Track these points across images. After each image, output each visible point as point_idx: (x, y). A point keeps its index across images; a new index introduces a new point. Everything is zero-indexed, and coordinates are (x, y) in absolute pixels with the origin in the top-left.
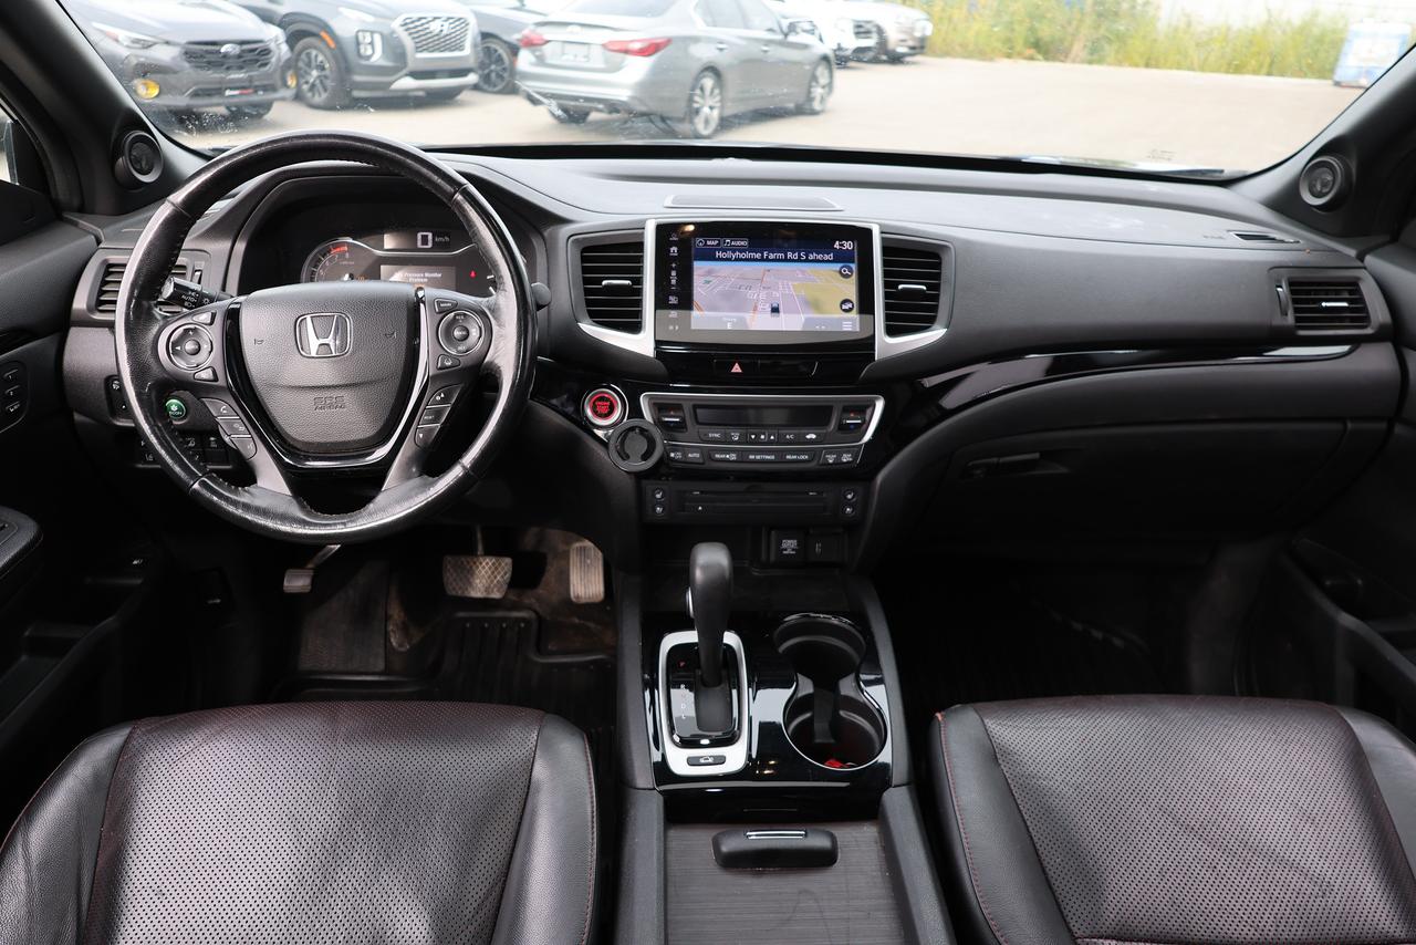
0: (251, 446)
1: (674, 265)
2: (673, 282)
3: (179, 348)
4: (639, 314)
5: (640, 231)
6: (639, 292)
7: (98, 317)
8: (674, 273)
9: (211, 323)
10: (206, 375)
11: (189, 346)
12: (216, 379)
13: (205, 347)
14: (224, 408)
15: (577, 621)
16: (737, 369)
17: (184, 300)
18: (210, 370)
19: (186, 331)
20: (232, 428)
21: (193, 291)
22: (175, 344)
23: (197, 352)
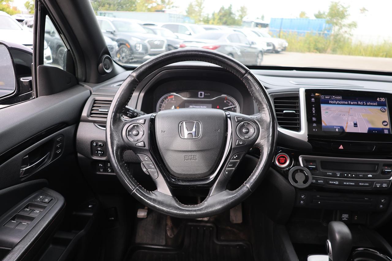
0: (156, 174)
1: (313, 106)
2: (314, 112)
3: (130, 133)
4: (300, 124)
5: (297, 92)
6: (299, 115)
7: (90, 119)
8: (314, 109)
9: (144, 123)
10: (141, 144)
11: (135, 132)
12: (145, 146)
13: (141, 133)
14: (146, 158)
15: (229, 228)
16: (341, 147)
17: (128, 114)
18: (142, 143)
19: (134, 126)
20: (149, 166)
21: (131, 110)
22: (129, 131)
23: (137, 135)
